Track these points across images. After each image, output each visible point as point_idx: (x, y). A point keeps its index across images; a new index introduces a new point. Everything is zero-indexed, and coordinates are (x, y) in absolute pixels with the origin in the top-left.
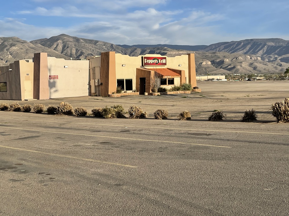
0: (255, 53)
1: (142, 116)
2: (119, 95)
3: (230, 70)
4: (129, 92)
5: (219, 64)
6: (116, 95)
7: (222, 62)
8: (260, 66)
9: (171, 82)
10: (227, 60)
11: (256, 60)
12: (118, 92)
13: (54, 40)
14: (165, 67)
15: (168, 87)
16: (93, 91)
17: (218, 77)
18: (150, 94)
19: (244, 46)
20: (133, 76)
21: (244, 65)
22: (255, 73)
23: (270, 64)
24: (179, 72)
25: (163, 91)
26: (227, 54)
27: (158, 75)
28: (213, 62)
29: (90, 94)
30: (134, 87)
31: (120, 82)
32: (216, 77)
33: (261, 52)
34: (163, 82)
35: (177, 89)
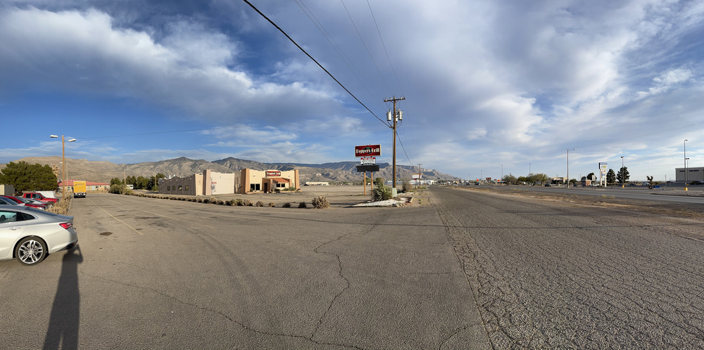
0: (348, 169)
1: (251, 205)
2: (251, 193)
3: (333, 179)
4: (258, 191)
5: (327, 175)
6: (249, 193)
7: (329, 174)
8: (351, 177)
9: (283, 186)
10: (331, 173)
11: (349, 174)
12: (251, 191)
13: (225, 160)
14: (280, 177)
15: (281, 188)
16: (237, 191)
17: (324, 183)
18: (270, 193)
19: (341, 166)
20: (260, 182)
21: (342, 176)
22: (348, 181)
23: (357, 176)
24: (288, 180)
25: (278, 191)
26: (331, 170)
27: (274, 181)
28: (323, 174)
29: (235, 193)
30: (261, 189)
31: (252, 186)
32: (323, 183)
33: (351, 169)
34: (278, 186)
35: (287, 190)
